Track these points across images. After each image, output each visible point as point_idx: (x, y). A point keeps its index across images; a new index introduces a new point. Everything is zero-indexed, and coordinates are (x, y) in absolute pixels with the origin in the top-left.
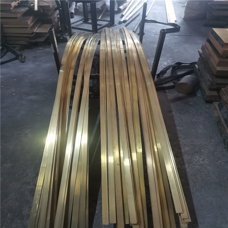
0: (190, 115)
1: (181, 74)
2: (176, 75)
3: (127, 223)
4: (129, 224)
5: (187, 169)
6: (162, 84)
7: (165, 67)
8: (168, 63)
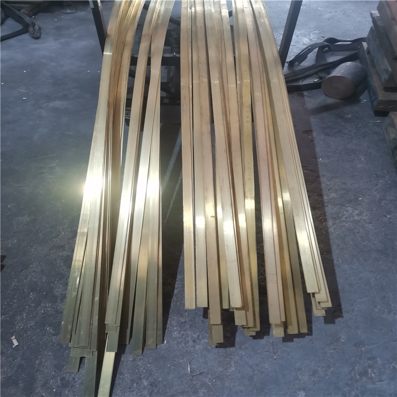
0: (344, 137)
1: (334, 61)
2: (325, 62)
3: (225, 307)
4: (228, 308)
5: (330, 227)
6: (298, 80)
7: (304, 47)
8: (311, 40)
